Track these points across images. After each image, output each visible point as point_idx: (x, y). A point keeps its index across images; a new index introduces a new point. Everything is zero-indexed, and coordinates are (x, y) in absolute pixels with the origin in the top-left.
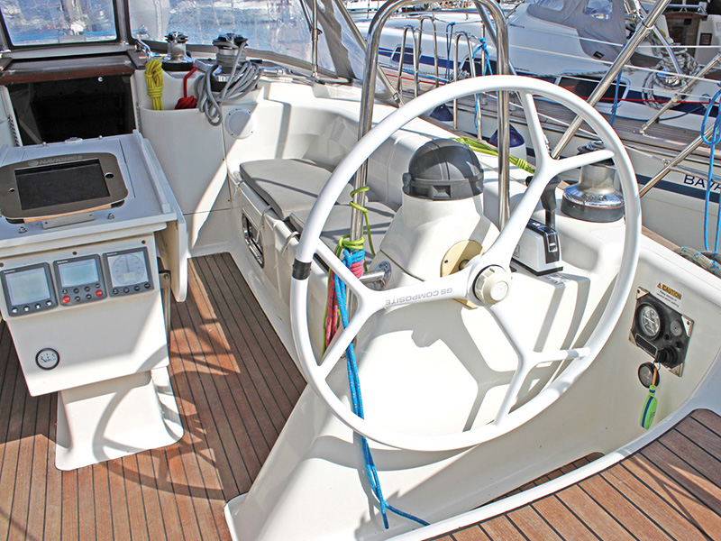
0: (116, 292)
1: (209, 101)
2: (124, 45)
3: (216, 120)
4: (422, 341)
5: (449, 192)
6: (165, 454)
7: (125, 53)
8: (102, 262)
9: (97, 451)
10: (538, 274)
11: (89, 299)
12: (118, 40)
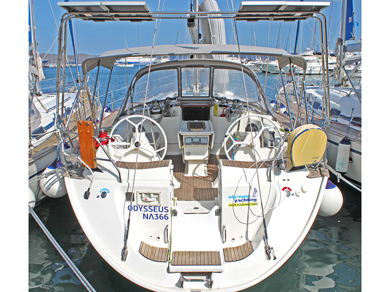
0: (201, 144)
1: (228, 115)
2: (210, 98)
3: (229, 120)
4: (245, 153)
5: (251, 131)
6: (204, 177)
7: (210, 100)
8: (200, 139)
9: (193, 174)
10: (269, 148)
11: (197, 144)
12: (209, 96)
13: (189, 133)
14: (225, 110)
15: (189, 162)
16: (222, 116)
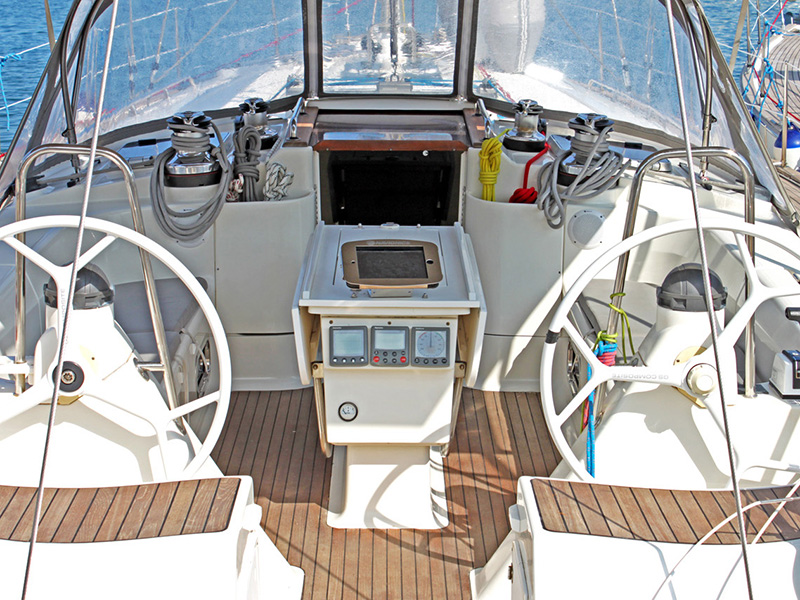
0: (417, 362)
1: (551, 197)
2: (461, 103)
3: (556, 222)
4: (655, 426)
5: (685, 305)
6: (428, 535)
7: (460, 113)
8: (410, 334)
9: (368, 518)
10: (785, 397)
11: (394, 363)
12: (455, 93)
13: (353, 306)
14: (535, 168)
15: (350, 454)
16: (517, 198)
